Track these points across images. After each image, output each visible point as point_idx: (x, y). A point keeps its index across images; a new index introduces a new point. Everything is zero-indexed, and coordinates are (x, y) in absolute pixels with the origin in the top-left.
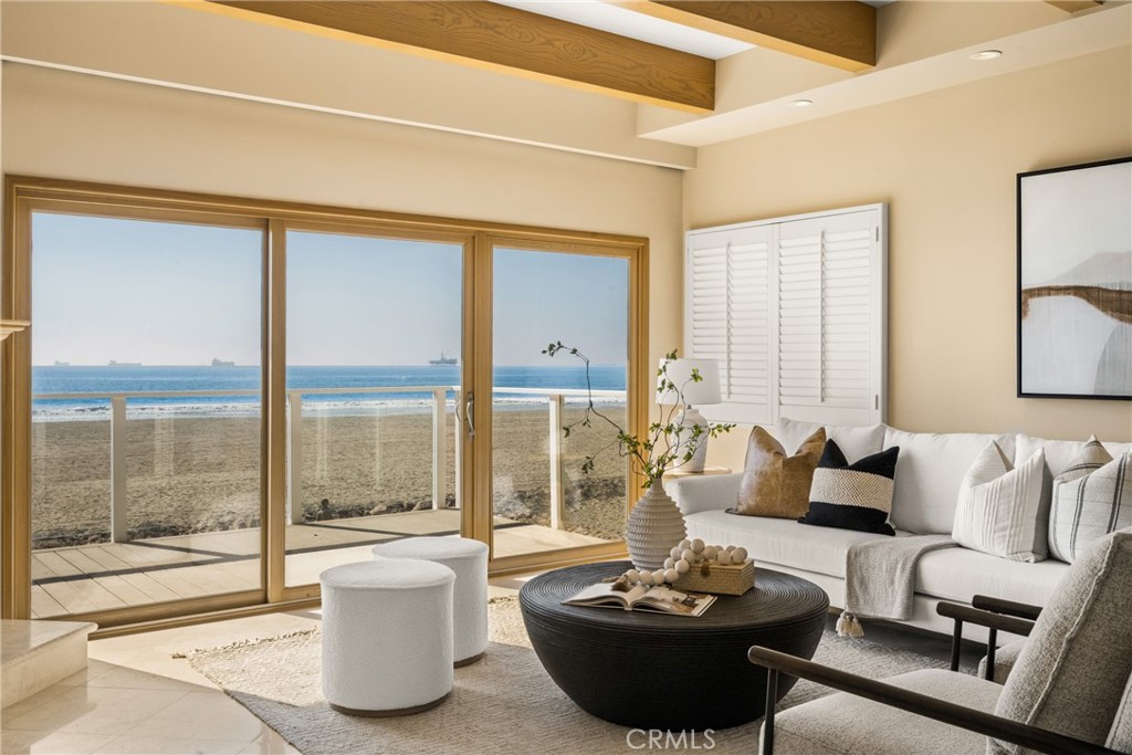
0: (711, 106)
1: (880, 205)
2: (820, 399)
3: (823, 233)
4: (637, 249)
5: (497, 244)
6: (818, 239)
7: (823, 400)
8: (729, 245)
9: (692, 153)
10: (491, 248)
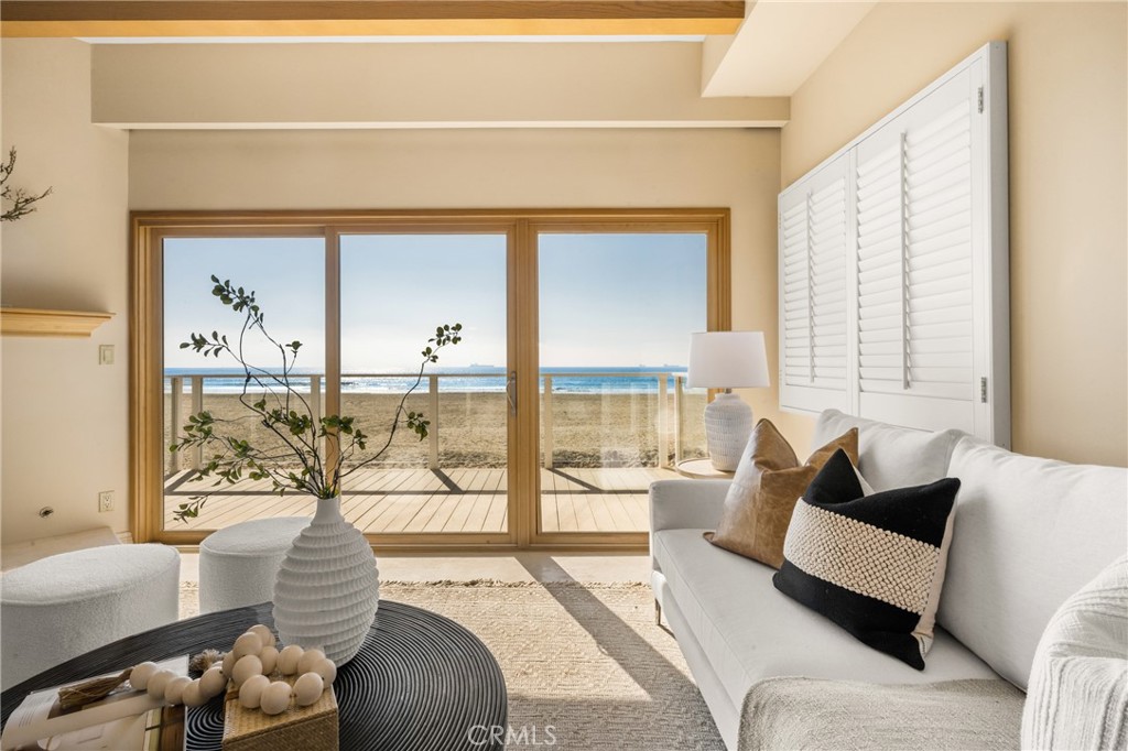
2: (902, 384)
3: (904, 137)
4: (717, 223)
5: (542, 229)
6: (898, 147)
7: (907, 385)
8: (810, 195)
9: (783, 103)
10: (536, 234)
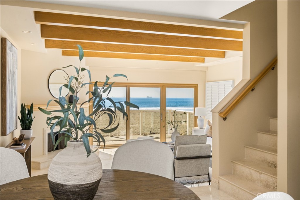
0: (204, 62)
1: (232, 81)
4: (196, 87)
6: (223, 86)
8: (212, 86)
9: (207, 67)
